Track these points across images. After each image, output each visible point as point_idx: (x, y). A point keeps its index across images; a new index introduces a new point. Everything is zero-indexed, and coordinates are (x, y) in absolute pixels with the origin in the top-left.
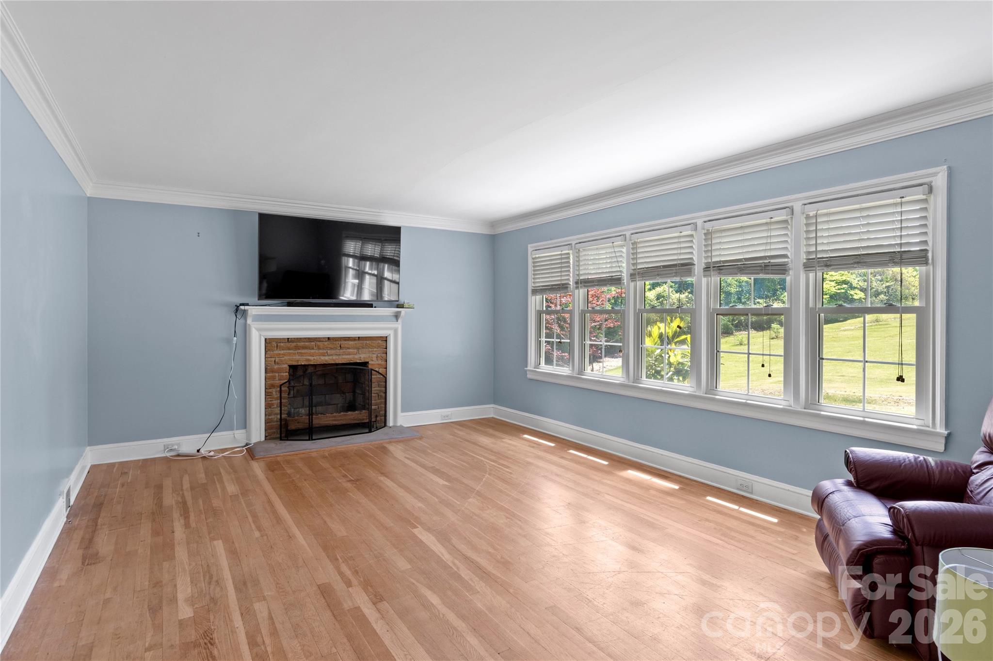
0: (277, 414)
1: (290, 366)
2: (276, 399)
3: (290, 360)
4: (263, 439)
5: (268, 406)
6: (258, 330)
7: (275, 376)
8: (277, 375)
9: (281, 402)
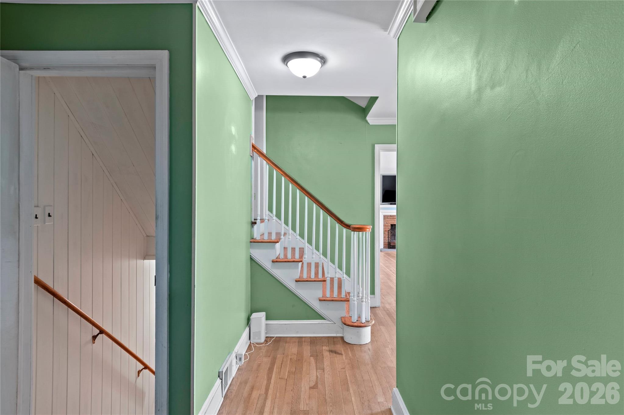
0: (387, 240)
1: (391, 225)
2: (387, 235)
3: (391, 222)
4: (383, 248)
5: (384, 237)
6: (382, 212)
7: (386, 228)
8: (387, 227)
9: (388, 237)
